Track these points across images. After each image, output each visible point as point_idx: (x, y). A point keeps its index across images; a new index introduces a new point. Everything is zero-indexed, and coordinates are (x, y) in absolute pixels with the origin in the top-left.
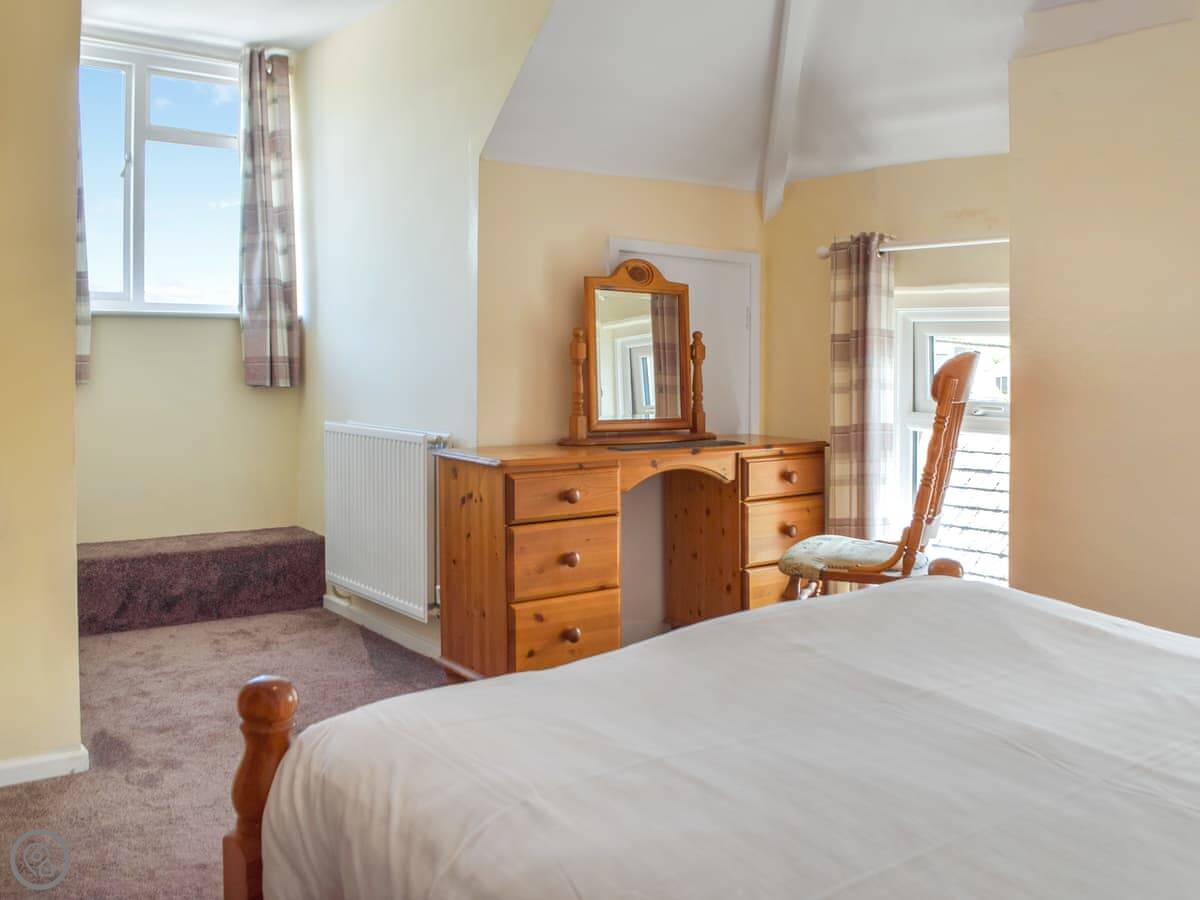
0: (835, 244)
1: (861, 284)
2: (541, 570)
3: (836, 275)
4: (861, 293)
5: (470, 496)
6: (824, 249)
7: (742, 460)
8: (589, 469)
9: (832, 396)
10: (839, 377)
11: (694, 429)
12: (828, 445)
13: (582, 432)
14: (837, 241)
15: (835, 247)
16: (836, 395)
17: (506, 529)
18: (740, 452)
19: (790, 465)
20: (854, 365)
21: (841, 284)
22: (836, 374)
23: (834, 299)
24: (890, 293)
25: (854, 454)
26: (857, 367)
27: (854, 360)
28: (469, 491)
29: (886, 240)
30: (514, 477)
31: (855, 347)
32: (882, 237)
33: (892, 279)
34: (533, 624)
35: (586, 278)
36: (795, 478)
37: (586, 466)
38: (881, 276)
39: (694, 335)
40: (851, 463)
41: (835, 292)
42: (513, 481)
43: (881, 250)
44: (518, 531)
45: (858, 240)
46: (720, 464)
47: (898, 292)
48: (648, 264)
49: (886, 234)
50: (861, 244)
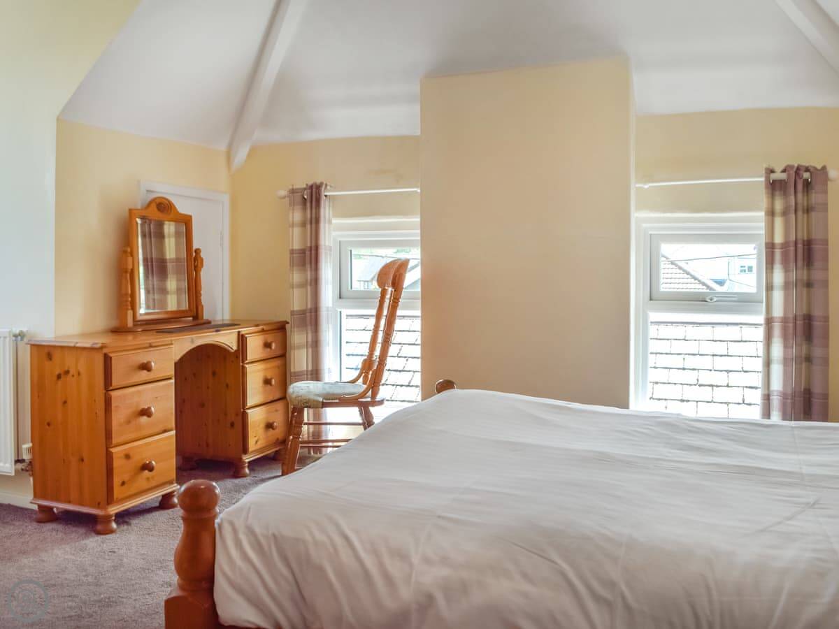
0: (293, 189)
1: (314, 216)
2: (129, 422)
3: (293, 210)
4: (314, 222)
5: (67, 372)
6: (283, 193)
7: (242, 335)
8: (155, 347)
9: (291, 290)
10: (297, 277)
11: (196, 317)
12: (288, 323)
13: (130, 323)
14: (294, 187)
15: (293, 191)
16: (295, 290)
17: (105, 394)
18: (240, 330)
19: (270, 338)
20: (309, 269)
21: (297, 216)
22: (295, 275)
23: (293, 225)
24: (330, 222)
25: (309, 327)
26: (311, 270)
27: (308, 266)
28: (66, 369)
29: (328, 187)
30: (111, 355)
31: (309, 257)
32: (326, 185)
33: (331, 212)
34: (123, 461)
35: (130, 210)
36: (274, 346)
37: (154, 345)
38: (326, 211)
39: (195, 251)
40: (307, 333)
41: (293, 221)
42: (111, 358)
43: (326, 194)
44: (114, 394)
45: (311, 187)
46: (228, 339)
47: (335, 221)
48: (169, 202)
49: (328, 184)
50: (314, 190)
